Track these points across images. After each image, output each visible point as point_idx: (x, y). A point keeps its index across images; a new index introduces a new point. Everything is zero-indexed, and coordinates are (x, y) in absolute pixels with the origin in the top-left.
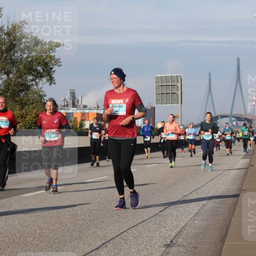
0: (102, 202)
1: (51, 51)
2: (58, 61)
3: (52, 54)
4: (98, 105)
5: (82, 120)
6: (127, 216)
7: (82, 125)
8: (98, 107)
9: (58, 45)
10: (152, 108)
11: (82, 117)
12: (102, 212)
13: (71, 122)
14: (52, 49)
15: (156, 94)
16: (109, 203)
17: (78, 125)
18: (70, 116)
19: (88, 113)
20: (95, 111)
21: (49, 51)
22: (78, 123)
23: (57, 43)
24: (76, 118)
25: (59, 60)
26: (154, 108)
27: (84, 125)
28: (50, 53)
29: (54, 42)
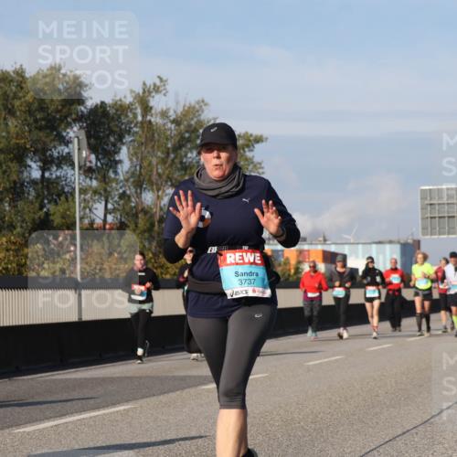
0: (334, 398)
1: (246, 150)
2: (258, 166)
3: (249, 154)
4: (324, 237)
5: (299, 262)
6: (377, 423)
7: (297, 270)
8: (325, 240)
9: (259, 140)
10: (414, 241)
11: (298, 256)
12: (335, 417)
13: (280, 265)
14: (248, 146)
15: (423, 219)
16: (347, 400)
17: (292, 271)
18: (279, 256)
19: (308, 251)
20: (320, 247)
21: (243, 149)
22: (292, 267)
23: (256, 136)
24: (287, 259)
25: (260, 164)
26: (419, 242)
27: (303, 270)
28: (244, 151)
29: (251, 135)
